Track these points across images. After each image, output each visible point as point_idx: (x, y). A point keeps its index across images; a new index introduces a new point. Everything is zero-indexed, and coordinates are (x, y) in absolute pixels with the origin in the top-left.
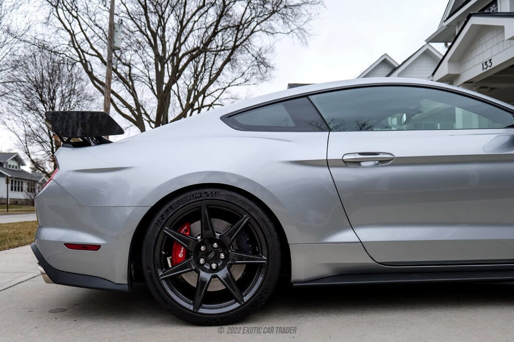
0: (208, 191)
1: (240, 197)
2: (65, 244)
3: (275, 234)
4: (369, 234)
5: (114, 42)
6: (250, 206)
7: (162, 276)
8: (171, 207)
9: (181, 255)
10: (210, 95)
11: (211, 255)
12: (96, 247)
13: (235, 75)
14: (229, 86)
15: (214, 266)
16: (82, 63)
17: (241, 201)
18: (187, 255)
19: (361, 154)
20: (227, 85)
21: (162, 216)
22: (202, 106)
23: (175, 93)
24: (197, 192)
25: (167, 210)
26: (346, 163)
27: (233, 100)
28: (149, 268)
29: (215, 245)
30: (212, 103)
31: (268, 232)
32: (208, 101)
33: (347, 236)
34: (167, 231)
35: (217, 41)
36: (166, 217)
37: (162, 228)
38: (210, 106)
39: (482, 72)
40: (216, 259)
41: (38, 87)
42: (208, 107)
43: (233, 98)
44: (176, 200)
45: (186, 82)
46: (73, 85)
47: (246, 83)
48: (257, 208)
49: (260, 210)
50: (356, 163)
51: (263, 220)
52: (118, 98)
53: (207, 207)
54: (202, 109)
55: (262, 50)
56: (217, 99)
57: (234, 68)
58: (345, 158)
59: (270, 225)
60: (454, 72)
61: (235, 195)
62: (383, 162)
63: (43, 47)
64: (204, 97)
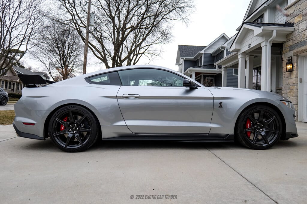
0: (72, 106)
1: (84, 108)
2: (23, 123)
3: (95, 122)
4: (130, 123)
5: (90, 22)
6: (87, 112)
7: (55, 135)
8: (59, 111)
9: (63, 128)
10: (143, 48)
11: (74, 128)
12: (33, 124)
13: (155, 39)
14: (152, 44)
15: (74, 132)
16: (77, 30)
17: (84, 110)
18: (65, 128)
19: (129, 95)
20: (151, 43)
21: (56, 114)
22: (139, 54)
23: (126, 47)
24: (69, 106)
25: (57, 112)
26: (123, 98)
27: (154, 51)
28: (50, 132)
29: (75, 125)
30: (143, 52)
31: (92, 121)
32: (141, 51)
33: (122, 123)
34: (57, 119)
35: (147, 21)
36: (57, 115)
37: (55, 119)
38: (142, 53)
39: (248, 49)
40: (75, 130)
41: (56, 41)
42: (141, 54)
43: (154, 50)
44: (61, 109)
45: (132, 41)
46: (74, 40)
47: (161, 43)
48: (89, 112)
49: (90, 113)
50: (127, 98)
51: (91, 117)
52: (95, 49)
53: (72, 112)
54: (139, 55)
55: (169, 27)
56: (146, 50)
57: (154, 36)
58: (123, 96)
59: (94, 118)
60: (238, 48)
61: (82, 107)
62: (136, 98)
63: (58, 21)
64: (140, 49)
